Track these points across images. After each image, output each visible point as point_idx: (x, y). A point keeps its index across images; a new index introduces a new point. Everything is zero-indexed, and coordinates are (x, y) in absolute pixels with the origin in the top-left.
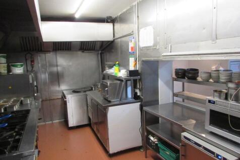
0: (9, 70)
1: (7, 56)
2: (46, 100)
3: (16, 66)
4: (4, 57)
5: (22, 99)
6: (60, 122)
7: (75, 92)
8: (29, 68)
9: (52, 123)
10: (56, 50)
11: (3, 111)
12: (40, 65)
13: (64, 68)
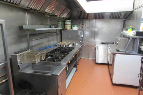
0: (71, 28)
1: (71, 21)
2: (87, 46)
3: (74, 26)
4: (70, 21)
5: (74, 43)
6: (92, 59)
7: (103, 43)
8: (81, 28)
9: (89, 59)
10: (95, 18)
11: (64, 46)
12: (86, 27)
13: (99, 29)
